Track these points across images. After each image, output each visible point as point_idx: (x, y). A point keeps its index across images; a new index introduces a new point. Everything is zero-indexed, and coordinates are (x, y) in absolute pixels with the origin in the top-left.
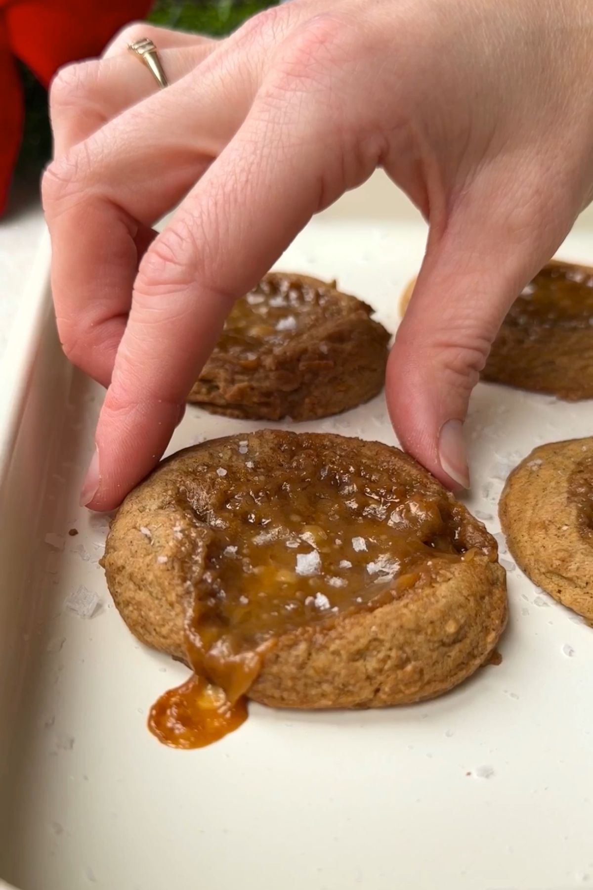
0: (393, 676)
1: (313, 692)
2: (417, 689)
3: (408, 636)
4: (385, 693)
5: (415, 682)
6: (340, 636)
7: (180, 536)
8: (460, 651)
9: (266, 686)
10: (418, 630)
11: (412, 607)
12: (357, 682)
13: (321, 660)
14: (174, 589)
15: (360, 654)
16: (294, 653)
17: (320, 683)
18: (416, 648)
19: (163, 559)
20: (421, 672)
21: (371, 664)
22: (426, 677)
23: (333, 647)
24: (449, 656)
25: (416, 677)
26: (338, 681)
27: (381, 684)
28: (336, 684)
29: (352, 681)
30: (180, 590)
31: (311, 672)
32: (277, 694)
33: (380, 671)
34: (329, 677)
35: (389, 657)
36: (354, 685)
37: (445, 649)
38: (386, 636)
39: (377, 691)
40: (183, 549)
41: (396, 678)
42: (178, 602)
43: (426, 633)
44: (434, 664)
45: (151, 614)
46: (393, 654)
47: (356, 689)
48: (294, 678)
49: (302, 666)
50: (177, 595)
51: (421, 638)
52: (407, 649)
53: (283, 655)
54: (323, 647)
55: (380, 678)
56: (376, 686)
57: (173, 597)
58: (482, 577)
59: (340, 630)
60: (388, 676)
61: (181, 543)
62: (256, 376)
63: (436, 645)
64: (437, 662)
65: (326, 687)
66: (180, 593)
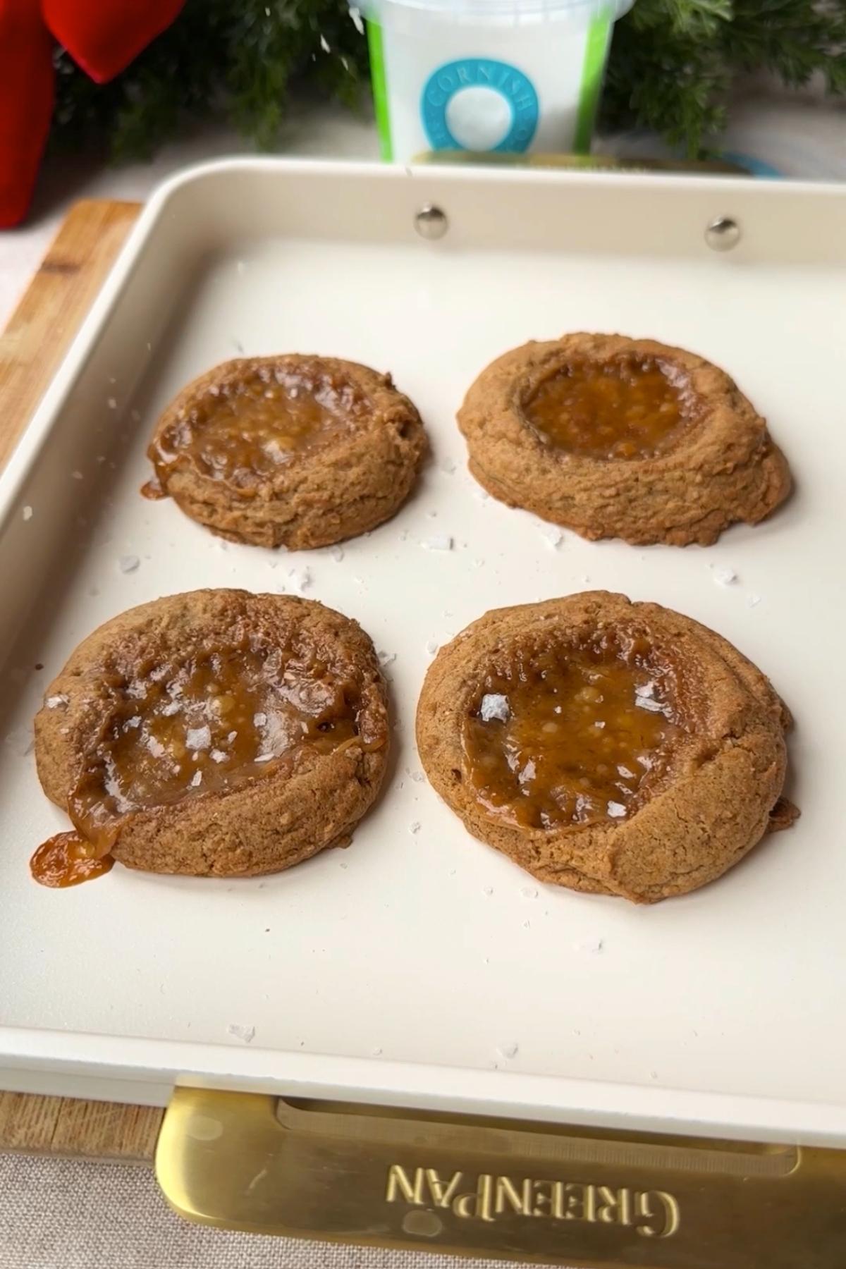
0: (224, 857)
1: (159, 861)
2: (243, 869)
3: (244, 823)
4: (216, 869)
5: (243, 863)
6: (188, 819)
7: (86, 707)
8: (292, 840)
9: (122, 852)
10: (253, 821)
11: (256, 798)
12: (193, 858)
13: (167, 836)
14: (67, 759)
15: (200, 836)
16: (146, 828)
17: (164, 855)
18: (248, 835)
19: (65, 730)
20: (250, 854)
21: (208, 844)
22: (254, 860)
23: (178, 827)
24: (280, 843)
25: (244, 859)
26: (179, 856)
27: (215, 861)
28: (177, 858)
29: (190, 857)
30: (72, 760)
31: (157, 846)
32: (131, 859)
33: (215, 851)
34: (172, 851)
35: (224, 840)
36: (192, 861)
37: (277, 837)
38: (224, 823)
39: (212, 866)
40: (87, 720)
41: (227, 858)
42: (68, 771)
43: (261, 823)
44: (265, 849)
45: (50, 777)
46: (227, 838)
47: (193, 864)
48: (143, 848)
49: (150, 840)
50: (69, 765)
51: (254, 827)
52: (241, 835)
53: (137, 829)
54: (171, 826)
55: (213, 857)
56: (210, 863)
57: (65, 766)
58: (342, 771)
59: (189, 812)
60: (220, 856)
61: (87, 716)
62: (253, 504)
63: (269, 833)
64: (267, 847)
65: (169, 860)
66: (71, 763)
